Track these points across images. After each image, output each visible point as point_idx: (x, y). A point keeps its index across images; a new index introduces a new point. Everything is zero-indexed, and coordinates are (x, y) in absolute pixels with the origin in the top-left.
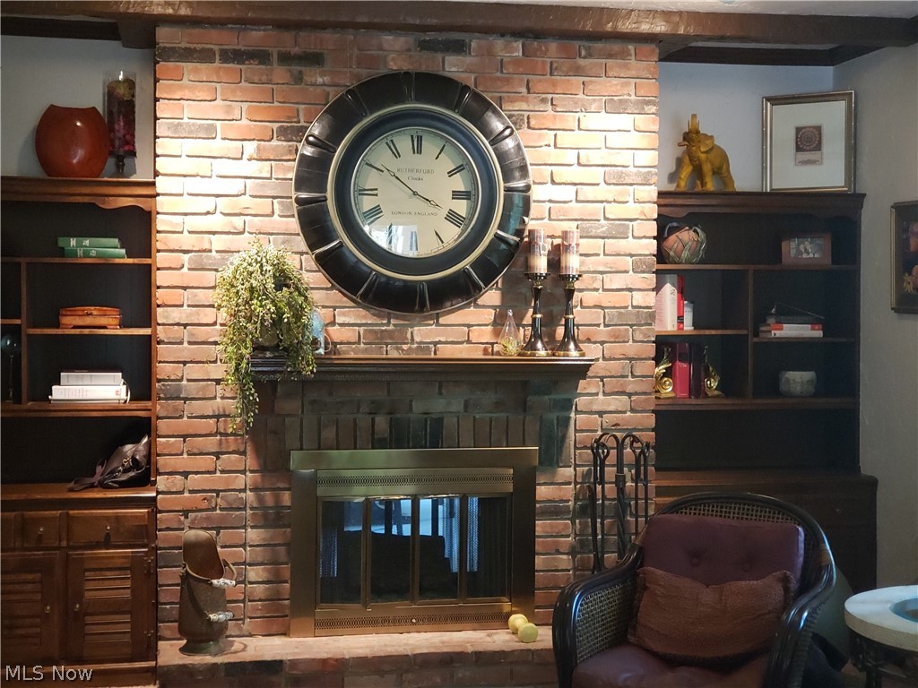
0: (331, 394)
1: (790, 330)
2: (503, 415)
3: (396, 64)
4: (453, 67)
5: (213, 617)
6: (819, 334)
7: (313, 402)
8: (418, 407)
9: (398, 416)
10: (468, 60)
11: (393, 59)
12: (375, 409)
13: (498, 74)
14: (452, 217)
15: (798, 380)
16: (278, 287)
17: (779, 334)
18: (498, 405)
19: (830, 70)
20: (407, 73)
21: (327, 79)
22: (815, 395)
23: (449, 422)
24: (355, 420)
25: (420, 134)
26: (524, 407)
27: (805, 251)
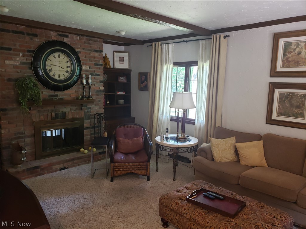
0: (42, 109)
1: (121, 93)
2: (77, 111)
3: (54, 38)
4: (66, 40)
5: (22, 159)
6: (124, 94)
7: (38, 111)
8: (61, 110)
9: (57, 112)
10: (68, 39)
11: (53, 37)
12: (52, 111)
13: (74, 43)
14: (67, 71)
15: (122, 102)
16: (34, 87)
17: (119, 94)
18: (76, 109)
19: (123, 47)
20: (57, 41)
21: (38, 40)
22: (124, 104)
23: (67, 113)
24: (48, 114)
25: (60, 54)
26: (81, 109)
27: (122, 79)
